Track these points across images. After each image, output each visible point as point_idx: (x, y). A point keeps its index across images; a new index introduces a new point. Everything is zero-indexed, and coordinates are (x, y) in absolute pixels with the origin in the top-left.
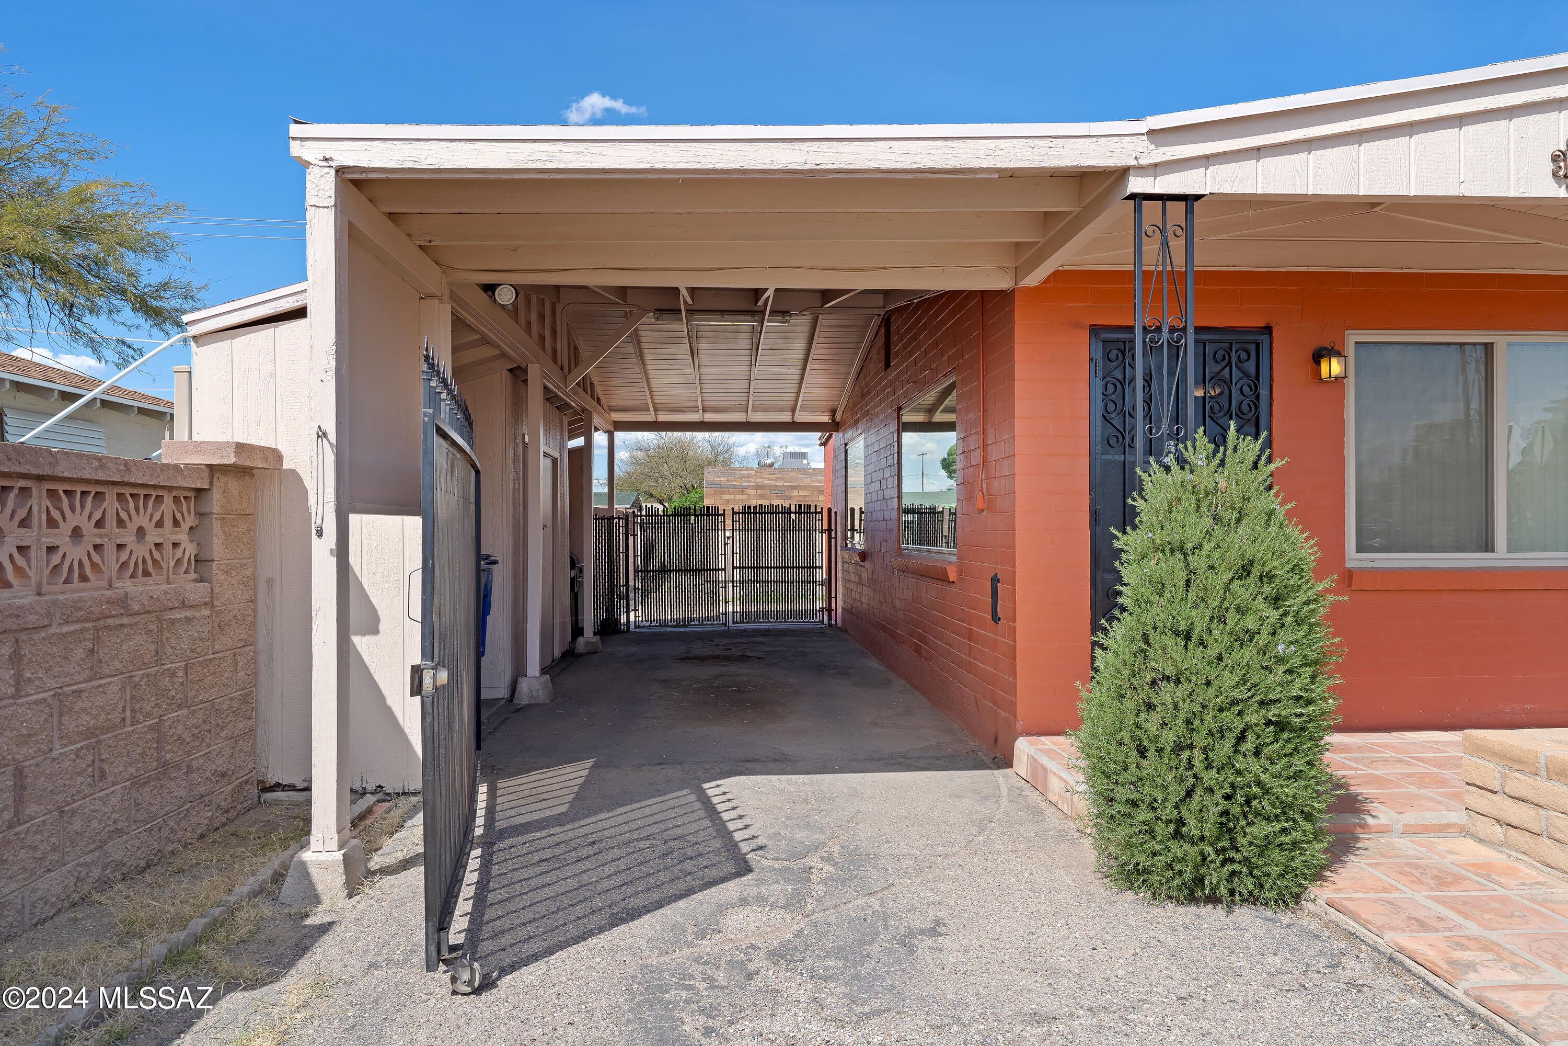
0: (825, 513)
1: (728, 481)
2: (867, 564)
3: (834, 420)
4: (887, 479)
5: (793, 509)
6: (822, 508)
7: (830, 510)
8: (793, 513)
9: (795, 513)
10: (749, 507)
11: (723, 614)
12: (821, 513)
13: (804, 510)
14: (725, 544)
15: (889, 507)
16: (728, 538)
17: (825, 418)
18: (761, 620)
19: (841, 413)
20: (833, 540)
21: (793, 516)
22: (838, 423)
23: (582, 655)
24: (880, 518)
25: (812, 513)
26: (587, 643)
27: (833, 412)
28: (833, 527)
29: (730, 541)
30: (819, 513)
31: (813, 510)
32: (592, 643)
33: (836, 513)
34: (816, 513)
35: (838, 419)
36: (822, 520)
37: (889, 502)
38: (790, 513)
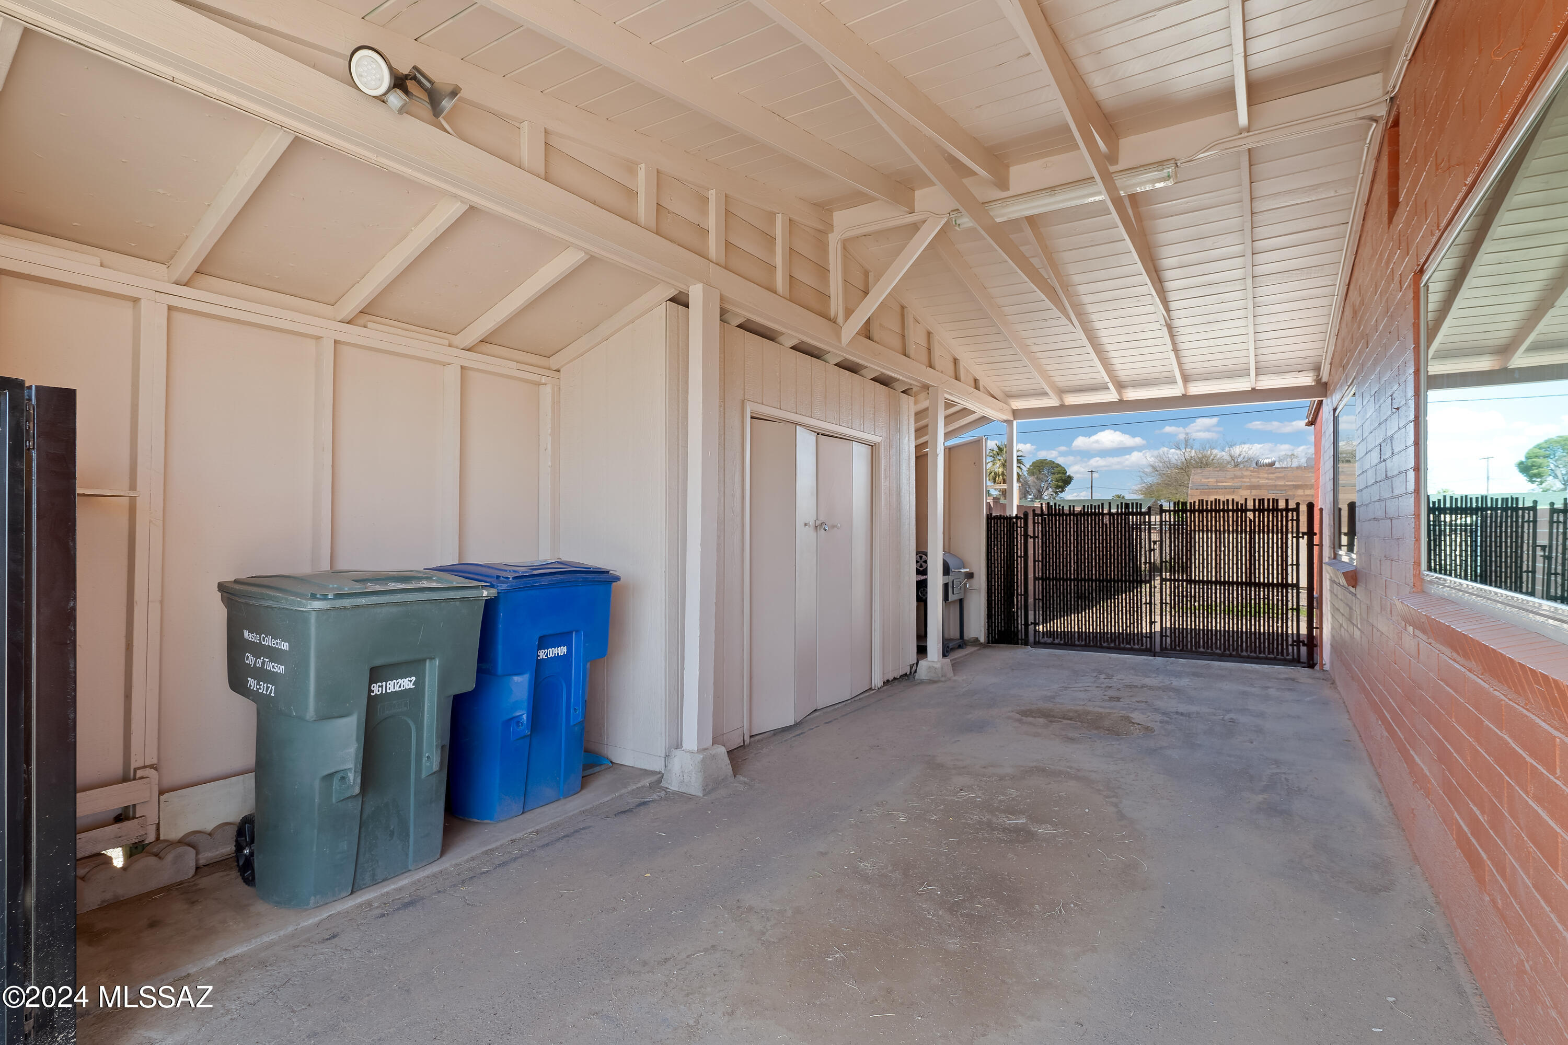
0: (1303, 509)
1: (1217, 482)
2: (1359, 591)
3: (1318, 381)
4: (1392, 437)
5: (1250, 505)
6: (1298, 504)
7: (1311, 506)
8: (1250, 510)
9: (1254, 510)
10: (1184, 504)
11: (1146, 637)
12: (1297, 509)
13: (1268, 508)
14: (1150, 550)
15: (1396, 492)
16: (1155, 542)
17: (1307, 380)
18: (1201, 649)
19: (1327, 367)
20: (1316, 549)
21: (1250, 515)
22: (1326, 384)
23: (922, 682)
24: (1380, 514)
25: (1282, 510)
26: (930, 667)
27: (1317, 369)
28: (1316, 530)
29: (1157, 547)
30: (1293, 510)
31: (1282, 505)
32: (936, 669)
33: (1321, 510)
34: (1287, 510)
35: (1324, 379)
36: (1298, 520)
37: (1397, 482)
38: (1246, 510)
